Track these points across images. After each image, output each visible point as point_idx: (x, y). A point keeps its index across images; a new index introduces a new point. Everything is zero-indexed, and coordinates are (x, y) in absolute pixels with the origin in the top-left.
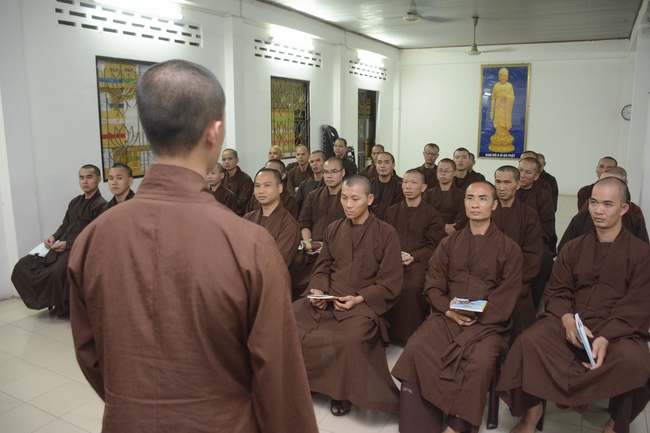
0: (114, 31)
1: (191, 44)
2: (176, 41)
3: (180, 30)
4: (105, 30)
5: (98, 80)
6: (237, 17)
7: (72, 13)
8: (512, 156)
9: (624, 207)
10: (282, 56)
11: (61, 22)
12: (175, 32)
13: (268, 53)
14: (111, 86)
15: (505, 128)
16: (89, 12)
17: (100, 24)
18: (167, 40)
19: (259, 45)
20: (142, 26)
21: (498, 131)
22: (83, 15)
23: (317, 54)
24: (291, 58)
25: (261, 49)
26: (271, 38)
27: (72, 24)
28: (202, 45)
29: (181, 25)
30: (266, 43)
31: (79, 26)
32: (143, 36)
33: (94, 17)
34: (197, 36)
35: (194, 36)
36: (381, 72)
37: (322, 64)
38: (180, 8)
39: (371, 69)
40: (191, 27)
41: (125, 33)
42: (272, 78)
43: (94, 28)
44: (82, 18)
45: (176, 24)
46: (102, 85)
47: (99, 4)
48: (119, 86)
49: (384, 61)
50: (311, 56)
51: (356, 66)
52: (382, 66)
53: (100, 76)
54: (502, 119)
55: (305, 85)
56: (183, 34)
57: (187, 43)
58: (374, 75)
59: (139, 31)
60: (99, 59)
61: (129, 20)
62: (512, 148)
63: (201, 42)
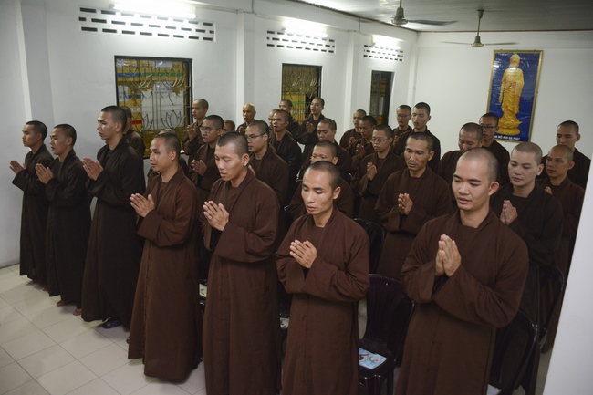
0: (133, 33)
1: (204, 39)
2: (190, 38)
3: (194, 27)
4: (124, 32)
5: (117, 75)
6: (248, 12)
7: (94, 20)
8: (517, 139)
9: (493, 186)
10: (295, 45)
11: (84, 29)
12: (190, 30)
13: (281, 43)
14: (128, 80)
15: (513, 112)
16: (109, 18)
17: (119, 28)
18: (182, 37)
19: (271, 36)
20: (159, 27)
21: (506, 114)
22: (104, 21)
23: (331, 41)
24: (304, 46)
25: (274, 39)
26: (284, 29)
27: (95, 30)
28: (215, 40)
29: (196, 23)
30: (279, 33)
31: (100, 31)
32: (159, 35)
33: (113, 22)
34: (211, 32)
35: (207, 32)
36: (397, 53)
37: (335, 50)
38: (194, 8)
39: (387, 52)
40: (204, 24)
41: (142, 33)
42: (283, 64)
43: (114, 31)
44: (104, 24)
45: (190, 22)
46: (120, 79)
47: (119, 11)
48: (137, 79)
49: (400, 44)
50: (324, 43)
51: (371, 49)
52: (398, 48)
53: (118, 72)
54: (510, 104)
55: (318, 70)
56: (197, 31)
57: (201, 39)
58: (389, 57)
59: (155, 31)
60: (117, 58)
61: (146, 22)
62: (518, 132)
63: (214, 37)
